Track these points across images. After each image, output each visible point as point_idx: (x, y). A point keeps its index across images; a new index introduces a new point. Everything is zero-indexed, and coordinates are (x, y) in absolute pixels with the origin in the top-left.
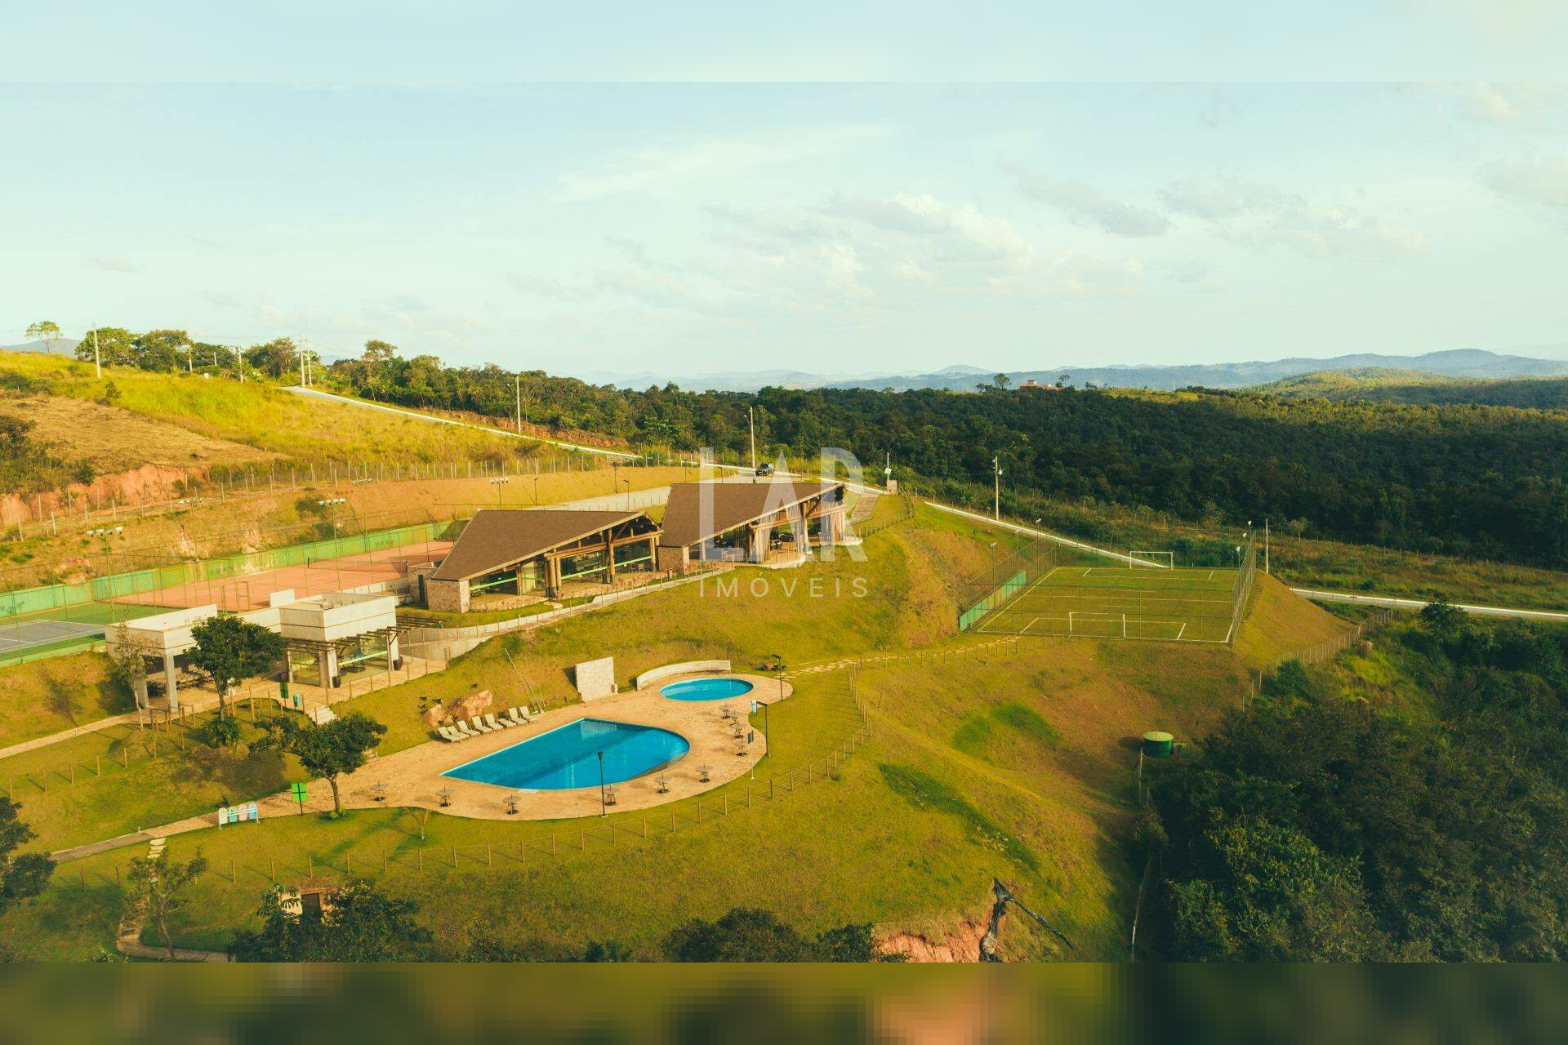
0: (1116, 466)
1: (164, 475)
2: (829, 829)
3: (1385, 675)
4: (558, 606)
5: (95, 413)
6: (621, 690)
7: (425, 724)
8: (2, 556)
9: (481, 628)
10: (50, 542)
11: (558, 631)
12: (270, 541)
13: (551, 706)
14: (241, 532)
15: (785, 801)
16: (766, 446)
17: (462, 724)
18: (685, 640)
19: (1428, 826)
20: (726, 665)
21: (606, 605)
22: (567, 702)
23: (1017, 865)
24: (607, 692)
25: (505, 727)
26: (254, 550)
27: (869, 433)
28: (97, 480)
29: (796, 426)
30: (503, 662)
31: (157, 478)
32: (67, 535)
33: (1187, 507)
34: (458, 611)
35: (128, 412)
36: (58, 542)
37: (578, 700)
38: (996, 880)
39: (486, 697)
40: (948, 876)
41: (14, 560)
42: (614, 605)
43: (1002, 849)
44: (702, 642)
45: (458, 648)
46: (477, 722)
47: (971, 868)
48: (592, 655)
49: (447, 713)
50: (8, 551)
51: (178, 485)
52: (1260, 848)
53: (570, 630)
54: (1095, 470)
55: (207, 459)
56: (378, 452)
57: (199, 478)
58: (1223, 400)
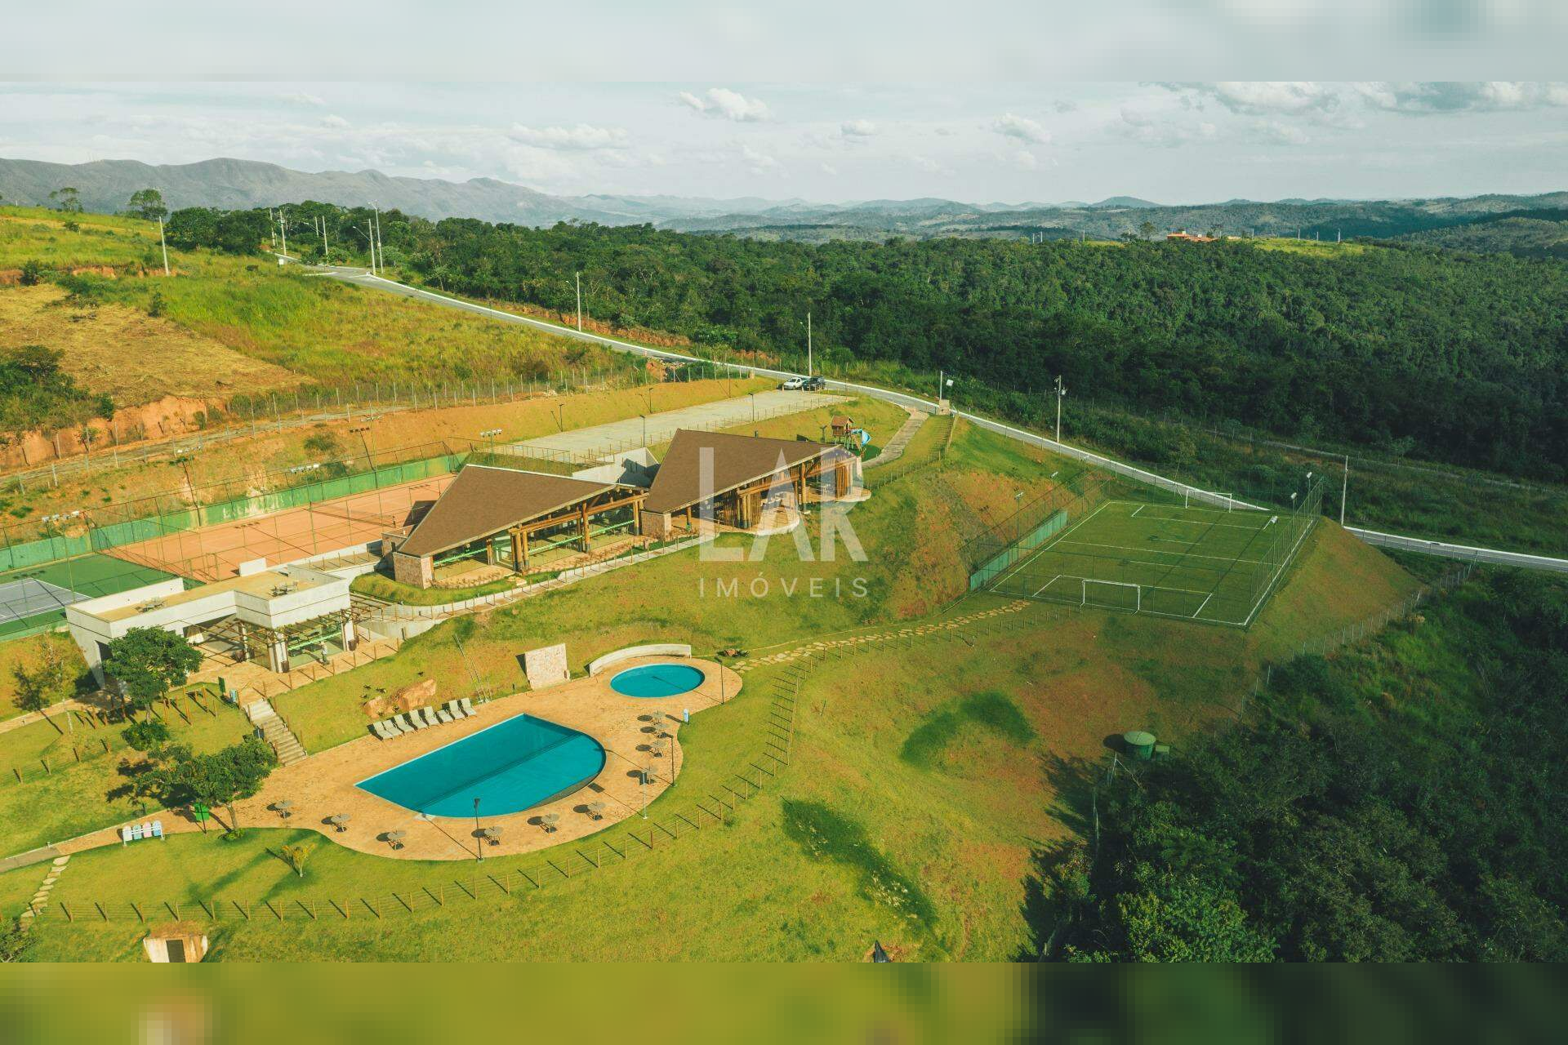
0: (1212, 369)
1: (185, 406)
2: (704, 886)
3: (1430, 658)
4: (521, 582)
5: (140, 327)
6: (574, 676)
7: (364, 716)
8: (2, 509)
9: (438, 609)
10: (50, 494)
11: (514, 612)
12: (276, 482)
13: (498, 694)
14: (246, 475)
15: (666, 851)
16: (828, 350)
17: (399, 719)
18: (650, 620)
19: (1363, 908)
20: (686, 649)
21: (570, 582)
22: (515, 689)
23: (910, 922)
24: (559, 678)
25: (441, 721)
26: (258, 493)
27: (949, 327)
28: (118, 414)
29: (869, 320)
30: (453, 648)
31: (178, 410)
32: (68, 486)
33: (1283, 419)
34: (420, 587)
35: (174, 324)
36: (59, 494)
37: (527, 688)
38: (878, 945)
39: (431, 687)
40: (821, 942)
41: (14, 513)
42: (578, 584)
43: (897, 904)
44: (667, 622)
45: (414, 629)
46: (414, 715)
47: (852, 929)
48: (548, 639)
49: (388, 703)
50: (8, 505)
51: (199, 416)
52: (1169, 921)
53: (527, 611)
54: (1188, 373)
55: (231, 386)
56: (411, 369)
57: (220, 408)
58: (1391, 254)
